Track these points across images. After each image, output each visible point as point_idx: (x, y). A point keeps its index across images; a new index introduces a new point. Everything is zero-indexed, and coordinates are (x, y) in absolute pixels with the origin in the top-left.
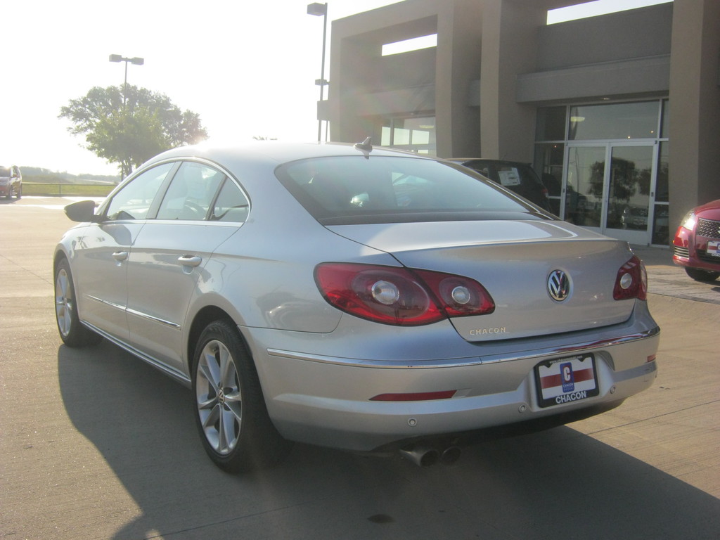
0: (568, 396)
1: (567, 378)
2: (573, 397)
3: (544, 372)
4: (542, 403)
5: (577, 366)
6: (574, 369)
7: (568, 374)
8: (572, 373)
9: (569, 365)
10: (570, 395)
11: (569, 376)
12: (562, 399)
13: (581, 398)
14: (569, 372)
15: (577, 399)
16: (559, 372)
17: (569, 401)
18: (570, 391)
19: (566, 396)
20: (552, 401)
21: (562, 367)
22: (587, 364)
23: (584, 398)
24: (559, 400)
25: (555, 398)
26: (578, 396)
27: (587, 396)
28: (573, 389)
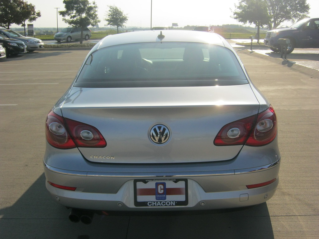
0: (159, 202)
1: (161, 192)
2: (163, 203)
3: (140, 185)
4: (137, 203)
5: (170, 185)
6: (167, 187)
7: (161, 189)
8: (165, 189)
9: (164, 184)
10: (161, 202)
12: (153, 204)
13: (170, 205)
14: (163, 188)
15: (166, 205)
17: (159, 206)
18: (161, 199)
19: (157, 202)
20: (145, 204)
21: (157, 185)
22: (181, 185)
23: (173, 205)
24: (150, 204)
25: (147, 202)
26: (168, 203)
27: (176, 205)
28: (165, 199)
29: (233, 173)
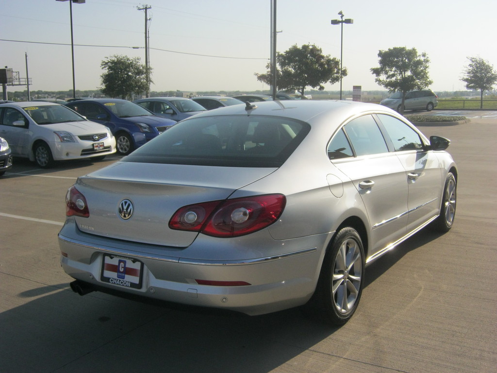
1: (122, 270)
2: (122, 283)
3: (108, 260)
4: (103, 278)
5: (130, 264)
6: (127, 266)
7: (122, 267)
8: (125, 268)
9: (125, 262)
10: (120, 281)
11: (123, 269)
12: (114, 281)
13: (126, 286)
14: (123, 266)
15: (123, 285)
16: (117, 264)
17: (118, 284)
18: (121, 278)
19: (117, 280)
20: (107, 279)
21: (120, 261)
22: (137, 266)
23: (128, 286)
24: (112, 280)
25: (110, 278)
26: (125, 283)
27: (131, 286)
28: (124, 278)
29: (177, 261)
